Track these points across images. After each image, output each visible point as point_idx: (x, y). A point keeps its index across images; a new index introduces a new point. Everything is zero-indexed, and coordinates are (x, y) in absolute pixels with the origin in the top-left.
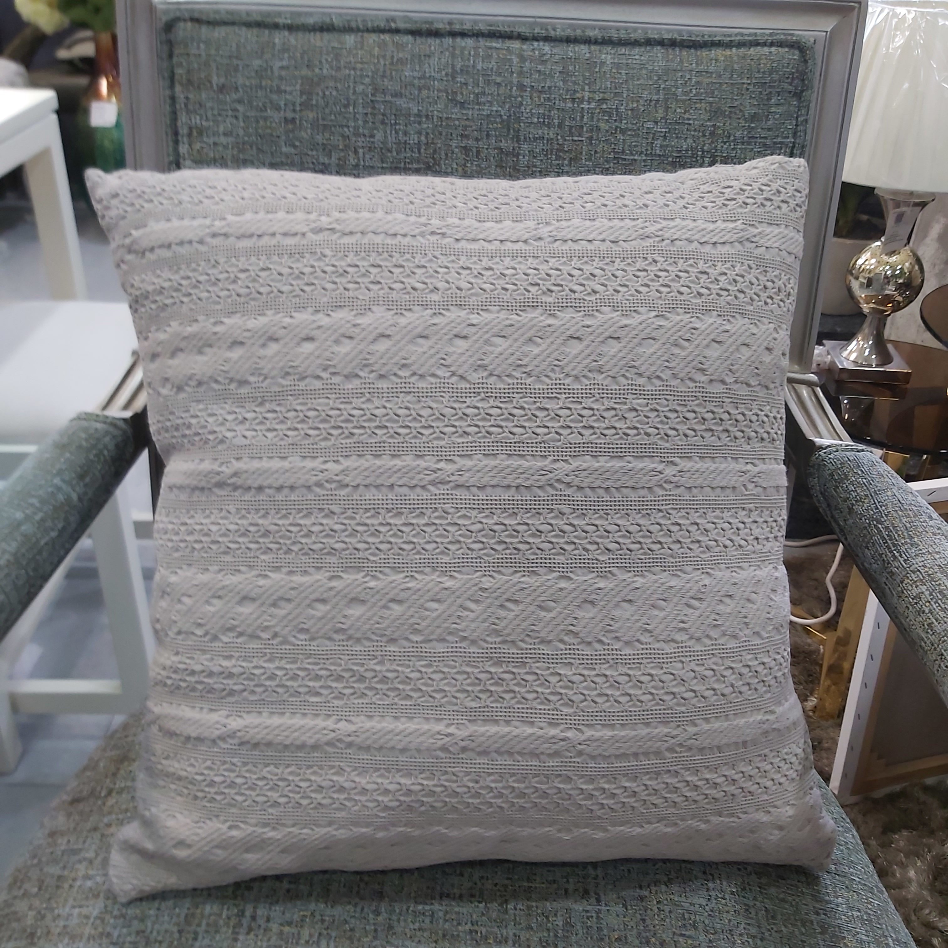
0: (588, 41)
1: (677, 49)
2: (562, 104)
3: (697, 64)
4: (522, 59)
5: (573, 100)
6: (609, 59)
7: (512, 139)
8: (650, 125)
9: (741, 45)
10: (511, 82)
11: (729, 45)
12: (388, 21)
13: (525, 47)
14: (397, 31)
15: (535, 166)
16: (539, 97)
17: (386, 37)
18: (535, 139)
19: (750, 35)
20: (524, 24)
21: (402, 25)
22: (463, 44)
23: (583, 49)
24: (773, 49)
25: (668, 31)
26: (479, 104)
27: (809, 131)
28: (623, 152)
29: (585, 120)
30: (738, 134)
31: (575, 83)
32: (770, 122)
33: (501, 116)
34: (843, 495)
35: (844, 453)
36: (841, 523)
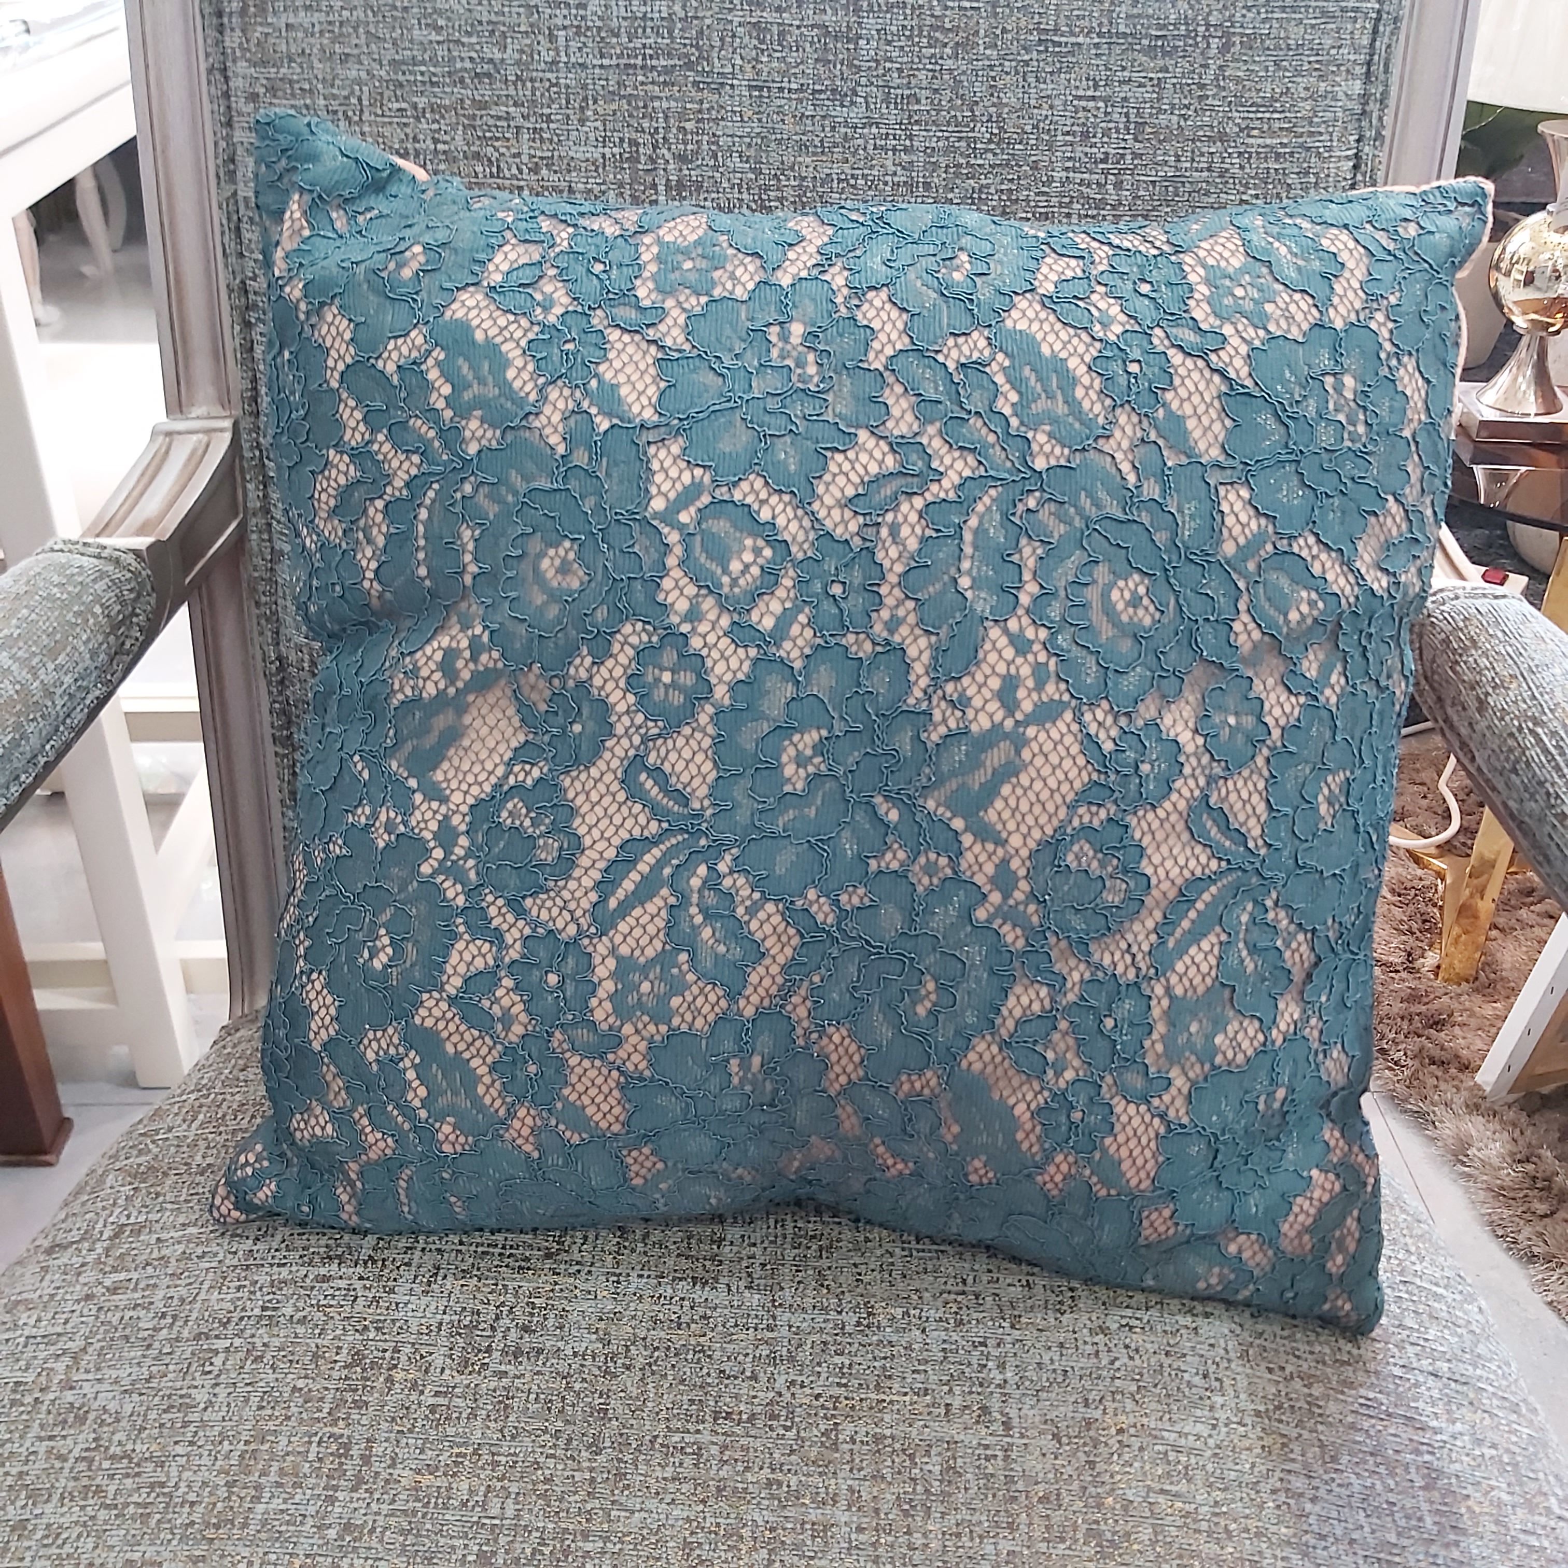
34: (1468, 676)
35: (1469, 602)
36: (1464, 731)
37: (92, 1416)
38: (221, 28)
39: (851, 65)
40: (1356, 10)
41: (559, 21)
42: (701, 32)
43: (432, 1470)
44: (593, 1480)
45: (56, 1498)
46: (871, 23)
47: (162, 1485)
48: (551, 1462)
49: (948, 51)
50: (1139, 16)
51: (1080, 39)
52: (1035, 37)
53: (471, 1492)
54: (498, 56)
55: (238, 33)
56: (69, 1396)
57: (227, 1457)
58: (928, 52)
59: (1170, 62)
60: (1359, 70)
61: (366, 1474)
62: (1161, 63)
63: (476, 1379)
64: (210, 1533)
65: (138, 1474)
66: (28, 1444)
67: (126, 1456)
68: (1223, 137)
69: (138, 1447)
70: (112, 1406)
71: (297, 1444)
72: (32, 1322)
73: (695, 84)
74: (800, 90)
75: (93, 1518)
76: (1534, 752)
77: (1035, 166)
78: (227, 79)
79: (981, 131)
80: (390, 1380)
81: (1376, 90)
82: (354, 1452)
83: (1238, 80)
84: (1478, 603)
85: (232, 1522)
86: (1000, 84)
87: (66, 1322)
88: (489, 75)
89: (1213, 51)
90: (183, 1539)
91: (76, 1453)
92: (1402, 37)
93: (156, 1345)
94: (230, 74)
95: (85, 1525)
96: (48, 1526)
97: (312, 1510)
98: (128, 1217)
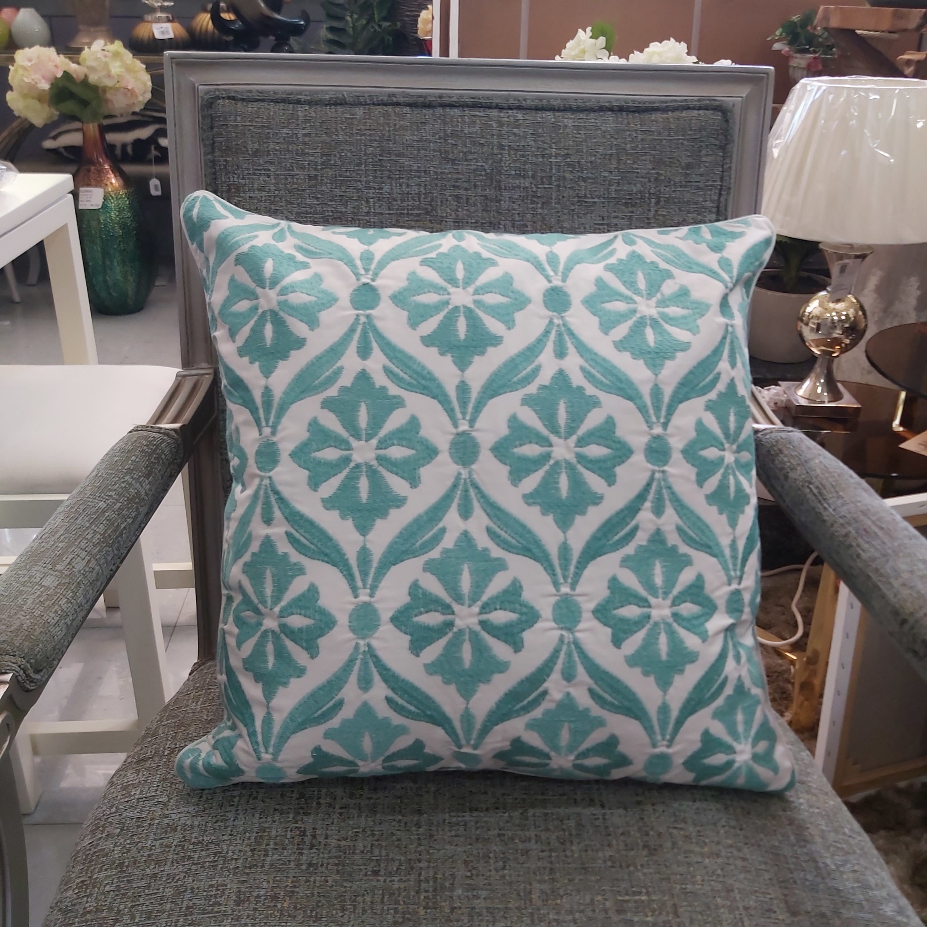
0: (553, 109)
1: (624, 113)
2: (534, 159)
3: (641, 125)
4: (501, 124)
5: (543, 156)
6: (570, 123)
7: (495, 188)
8: (606, 174)
9: (675, 109)
10: (492, 143)
11: (666, 110)
12: (389, 96)
13: (502, 114)
14: (398, 104)
15: (514, 210)
16: (515, 154)
17: (390, 109)
18: (514, 188)
19: (681, 101)
20: (500, 97)
21: (401, 100)
22: (452, 113)
23: (549, 116)
24: (701, 112)
25: (617, 100)
26: (466, 160)
27: (733, 176)
28: (585, 196)
29: (554, 171)
30: (677, 179)
31: (544, 142)
32: (702, 170)
33: (485, 170)
34: (779, 466)
35: (777, 434)
36: (779, 489)
37: (179, 828)
39: (498, 212)
40: (712, 186)
41: (371, 195)
42: (432, 200)
43: (345, 839)
44: (419, 839)
45: (169, 863)
46: (505, 194)
47: (220, 853)
48: (399, 833)
49: (539, 205)
50: (620, 190)
51: (596, 200)
52: (576, 199)
53: (364, 847)
54: (344, 210)
56: (166, 821)
57: (249, 839)
58: (530, 206)
59: (634, 209)
60: (714, 210)
61: (314, 841)
62: (630, 209)
63: (358, 801)
64: (247, 871)
65: (207, 850)
66: (150, 842)
67: (200, 842)
69: (205, 838)
70: (189, 823)
71: (281, 832)
72: (138, 792)
73: (430, 221)
74: (477, 222)
75: (190, 869)
76: (810, 496)
80: (319, 804)
82: (308, 833)
83: (664, 216)
84: (781, 434)
85: (256, 865)
86: (562, 219)
87: (156, 791)
88: (339, 218)
89: (653, 204)
90: (235, 874)
91: (175, 843)
92: (731, 195)
93: (204, 796)
95: (186, 872)
96: (168, 874)
97: (293, 858)
98: (176, 744)
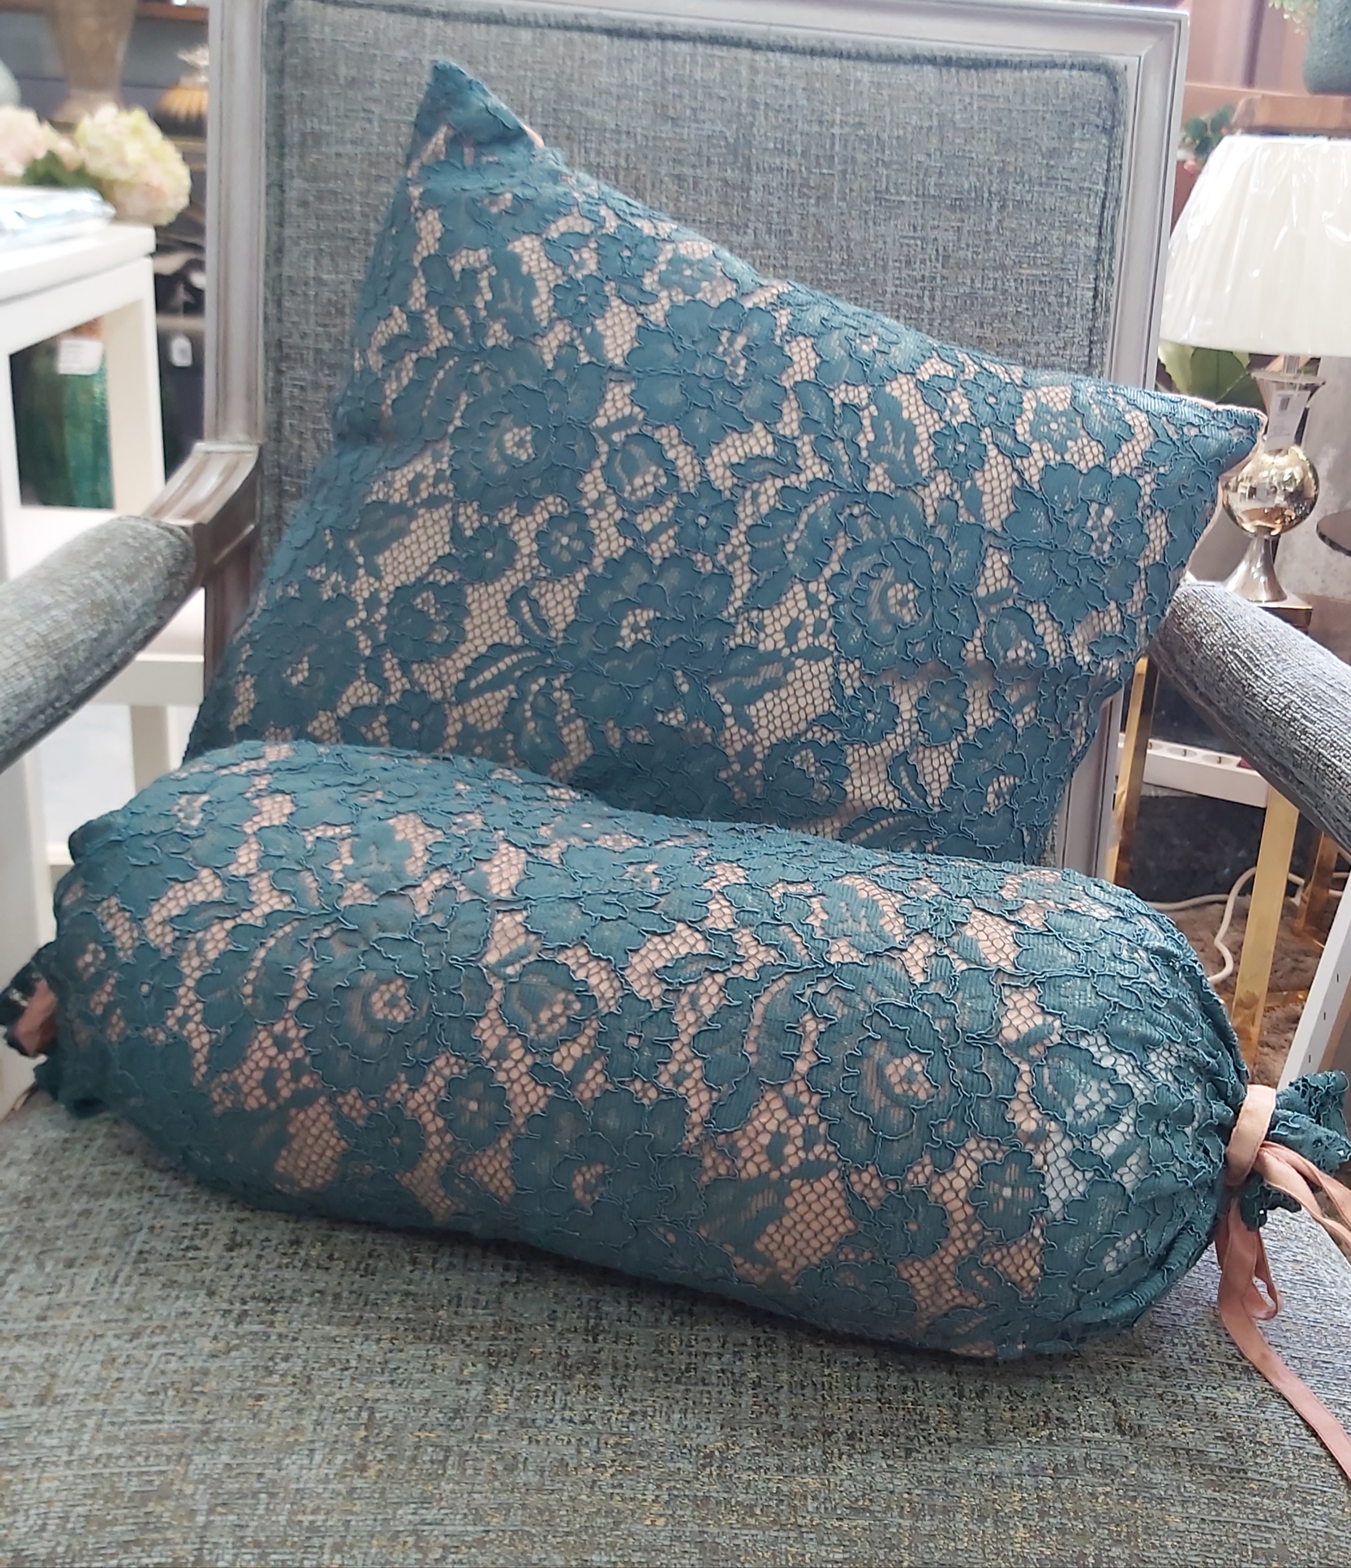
2: (806, 127)
3: (978, 87)
5: (821, 123)
6: (866, 78)
7: (741, 169)
9: (1032, 66)
10: (738, 97)
11: (1017, 66)
13: (756, 56)
15: (771, 205)
16: (775, 117)
17: (575, 36)
18: (772, 170)
19: (1044, 56)
21: (595, 23)
22: (676, 49)
23: (834, 65)
24: (1075, 73)
25: (942, 48)
26: (696, 121)
27: (1124, 181)
28: (887, 191)
29: (837, 148)
30: (1035, 174)
32: (1074, 161)
33: (726, 138)
38: (282, 156)
40: (1090, 190)
46: (758, 179)
49: (812, 201)
50: (943, 185)
51: (903, 198)
52: (872, 195)
55: (297, 158)
58: (797, 201)
59: (966, 216)
60: (1095, 231)
62: (958, 216)
68: (1003, 267)
74: (709, 221)
77: (874, 282)
78: (283, 191)
79: (836, 256)
81: (1106, 245)
83: (1012, 230)
89: (994, 211)
92: (1121, 213)
94: (286, 188)
